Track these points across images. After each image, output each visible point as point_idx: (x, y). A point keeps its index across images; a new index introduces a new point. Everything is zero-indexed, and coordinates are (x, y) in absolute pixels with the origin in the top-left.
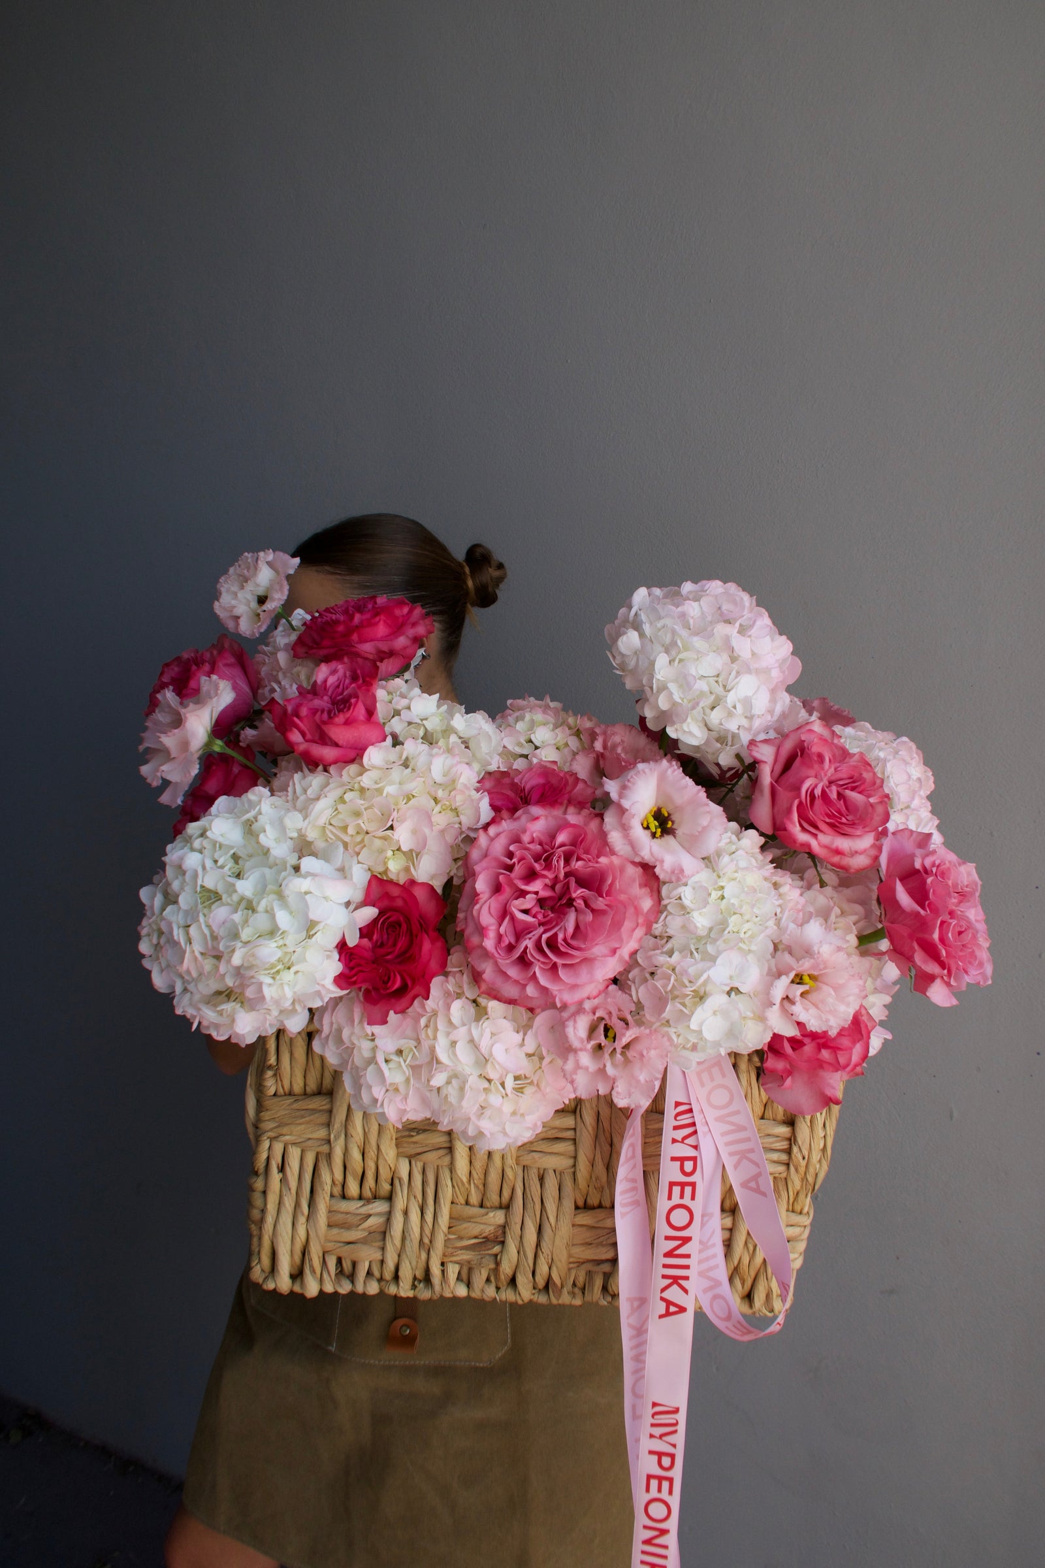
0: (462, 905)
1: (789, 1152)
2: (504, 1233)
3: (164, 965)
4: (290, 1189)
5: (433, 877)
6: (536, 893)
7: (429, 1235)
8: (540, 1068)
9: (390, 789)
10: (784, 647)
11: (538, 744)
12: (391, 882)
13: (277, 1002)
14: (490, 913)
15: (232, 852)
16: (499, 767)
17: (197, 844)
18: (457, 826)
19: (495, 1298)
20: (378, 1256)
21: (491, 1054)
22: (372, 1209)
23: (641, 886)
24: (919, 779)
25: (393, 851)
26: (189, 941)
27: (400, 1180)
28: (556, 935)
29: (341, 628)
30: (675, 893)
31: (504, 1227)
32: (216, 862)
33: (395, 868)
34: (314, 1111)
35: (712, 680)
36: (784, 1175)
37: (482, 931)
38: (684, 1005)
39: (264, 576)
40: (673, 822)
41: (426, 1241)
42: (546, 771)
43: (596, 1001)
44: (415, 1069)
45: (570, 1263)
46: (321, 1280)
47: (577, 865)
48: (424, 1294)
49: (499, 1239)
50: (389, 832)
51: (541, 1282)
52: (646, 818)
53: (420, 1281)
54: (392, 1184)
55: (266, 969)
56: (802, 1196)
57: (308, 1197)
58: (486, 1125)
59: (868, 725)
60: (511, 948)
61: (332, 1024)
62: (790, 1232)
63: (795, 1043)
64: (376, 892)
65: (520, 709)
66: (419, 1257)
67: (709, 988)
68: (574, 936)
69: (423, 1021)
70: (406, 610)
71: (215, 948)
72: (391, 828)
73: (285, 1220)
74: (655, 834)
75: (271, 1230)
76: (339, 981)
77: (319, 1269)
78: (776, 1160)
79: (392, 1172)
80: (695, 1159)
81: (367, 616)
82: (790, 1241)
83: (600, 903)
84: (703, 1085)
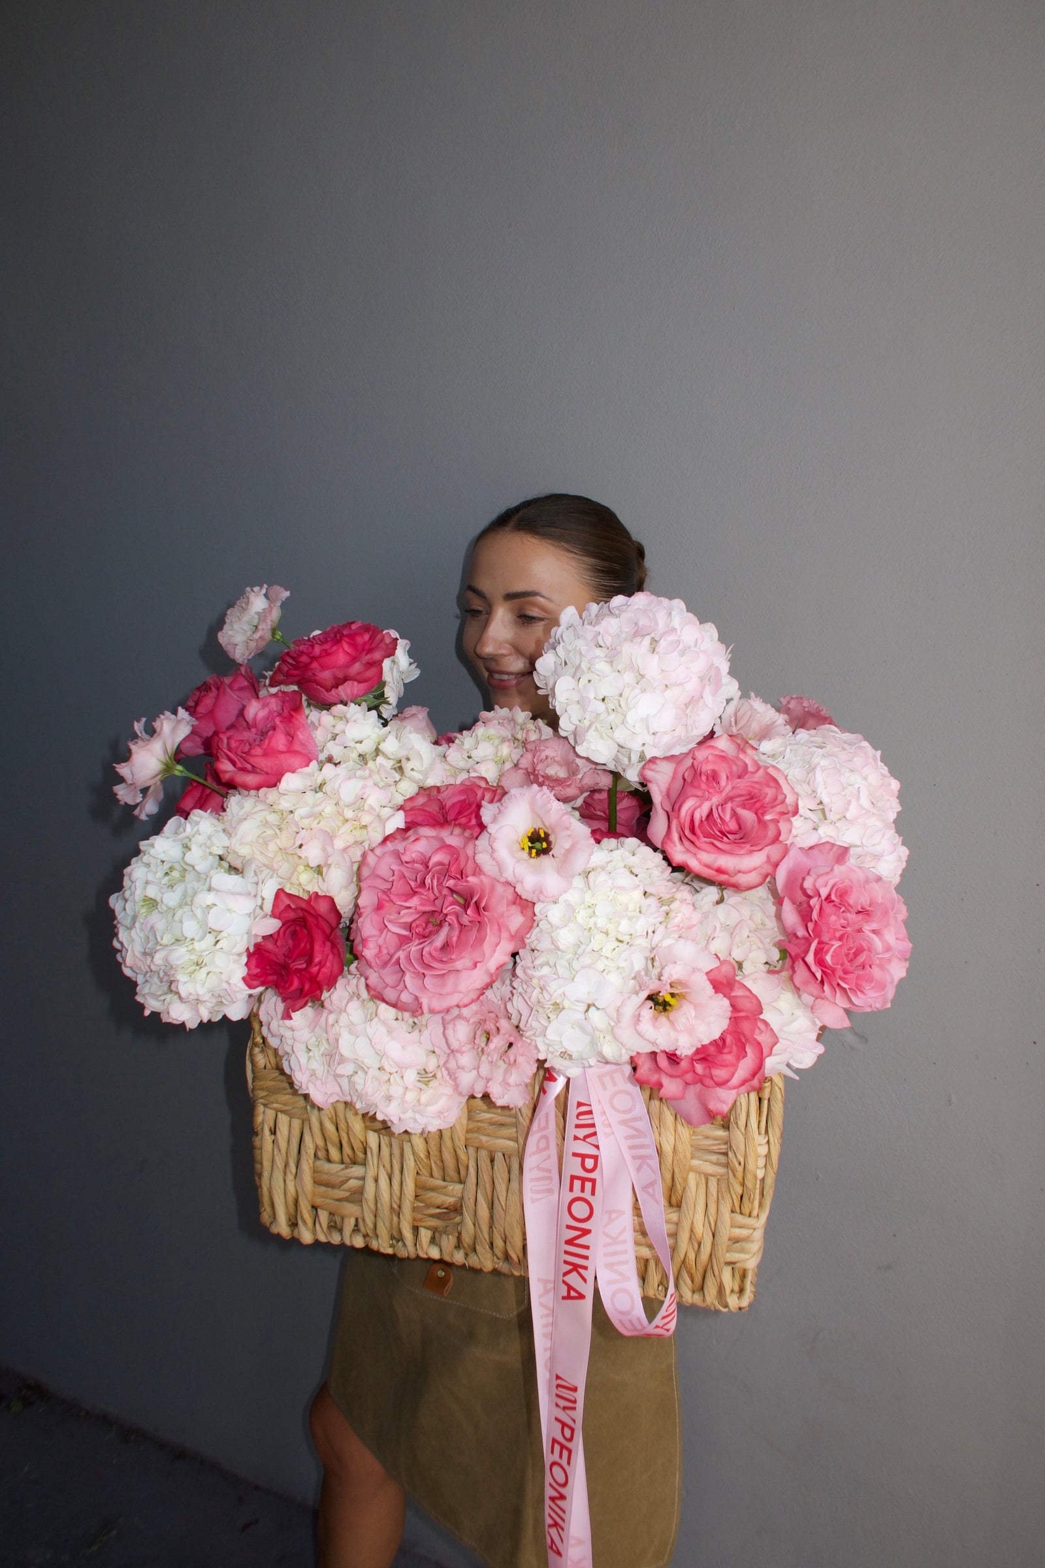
1: (725, 1155)
2: (461, 1205)
4: (280, 1150)
5: (343, 888)
7: (398, 1202)
8: (439, 1064)
9: (301, 811)
11: (476, 759)
12: (297, 896)
14: (372, 926)
19: (465, 1264)
20: (359, 1213)
21: (387, 1050)
22: (350, 1173)
23: (510, 904)
25: (303, 867)
26: (132, 941)
27: (371, 1150)
31: (461, 1200)
32: (157, 874)
33: (304, 884)
36: (725, 1176)
37: (367, 941)
39: (258, 607)
40: (549, 843)
41: (396, 1206)
42: (473, 786)
43: (473, 1008)
46: (314, 1232)
47: (451, 883)
48: (401, 1251)
49: (457, 1210)
50: (299, 852)
51: (500, 1254)
52: (518, 840)
53: (396, 1240)
54: (365, 1153)
55: (182, 969)
57: (296, 1158)
62: (740, 1232)
64: (282, 905)
66: (392, 1219)
67: (566, 1001)
70: (368, 637)
72: (301, 846)
73: (278, 1176)
74: (530, 854)
75: (268, 1184)
76: (249, 981)
77: (310, 1221)
78: (715, 1161)
79: (362, 1143)
80: (596, 1158)
81: (327, 646)
82: (737, 1242)
83: (465, 920)
84: (605, 1089)
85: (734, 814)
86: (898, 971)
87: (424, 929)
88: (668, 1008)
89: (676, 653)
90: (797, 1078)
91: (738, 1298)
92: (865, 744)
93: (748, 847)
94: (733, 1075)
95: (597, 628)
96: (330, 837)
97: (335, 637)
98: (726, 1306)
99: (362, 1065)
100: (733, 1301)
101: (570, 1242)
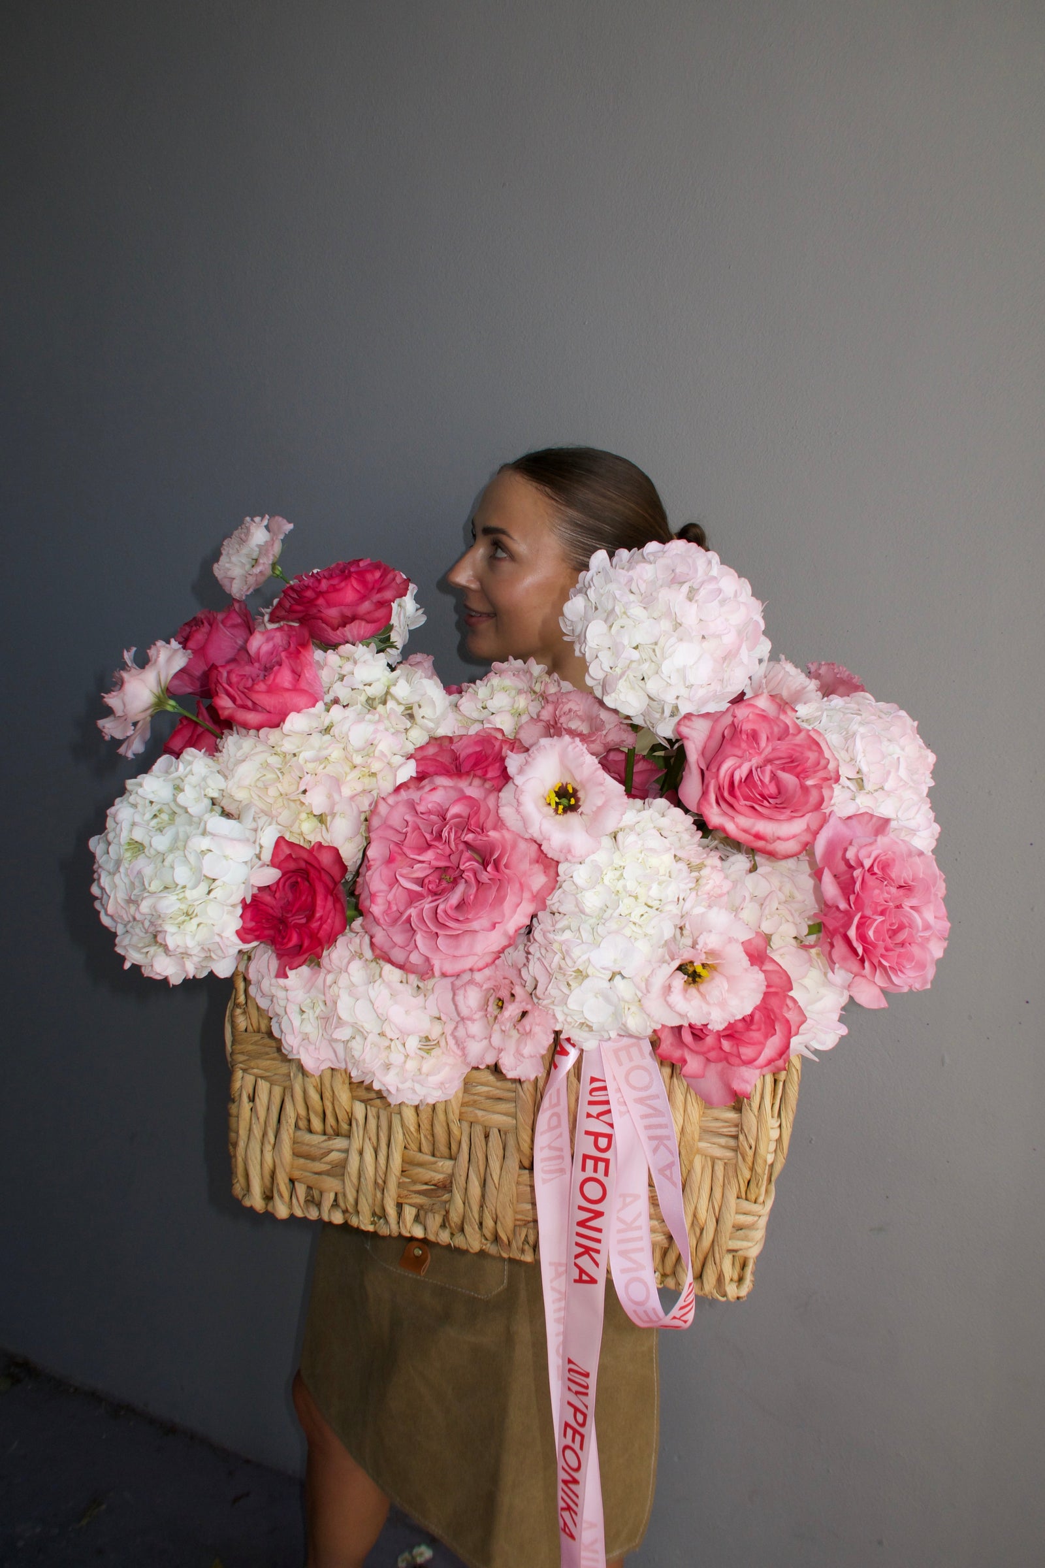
1: (736, 1138)
2: (452, 1183)
4: (258, 1119)
5: (343, 841)
6: (429, 863)
7: (383, 1177)
8: (444, 1031)
9: (306, 755)
11: (493, 709)
12: (298, 844)
14: (382, 880)
15: (159, 808)
17: (132, 799)
19: (450, 1244)
20: (341, 1187)
21: (389, 1015)
22: (332, 1145)
23: (532, 862)
25: (307, 814)
27: (357, 1121)
28: (437, 907)
29: (310, 594)
30: (570, 871)
31: (451, 1178)
33: (307, 833)
36: (734, 1161)
37: (375, 897)
38: (567, 984)
39: (259, 537)
40: (577, 799)
41: (380, 1181)
42: (489, 738)
43: (486, 973)
45: (518, 1220)
46: (291, 1206)
47: (469, 837)
50: (302, 797)
51: (489, 1235)
52: (545, 794)
53: (378, 1217)
54: (350, 1124)
55: (170, 920)
56: (752, 1185)
57: (275, 1127)
60: (398, 914)
62: (744, 1219)
63: (696, 1033)
64: (283, 852)
66: (375, 1195)
67: (590, 968)
68: (456, 909)
69: (330, 978)
72: (305, 792)
73: (255, 1146)
74: (556, 810)
75: (243, 1153)
76: (243, 934)
77: (286, 1194)
78: (723, 1144)
79: (348, 1113)
80: (610, 1137)
81: (335, 582)
82: (741, 1229)
83: (484, 877)
84: (620, 1064)
85: (774, 777)
86: (937, 950)
87: (438, 886)
88: (697, 979)
89: (716, 602)
90: (817, 1059)
91: (737, 1287)
92: (903, 713)
93: (788, 812)
94: (760, 1054)
95: (631, 573)
96: (337, 782)
97: (343, 573)
98: (725, 1295)
99: (362, 1030)
100: (732, 1290)
101: (582, 1224)
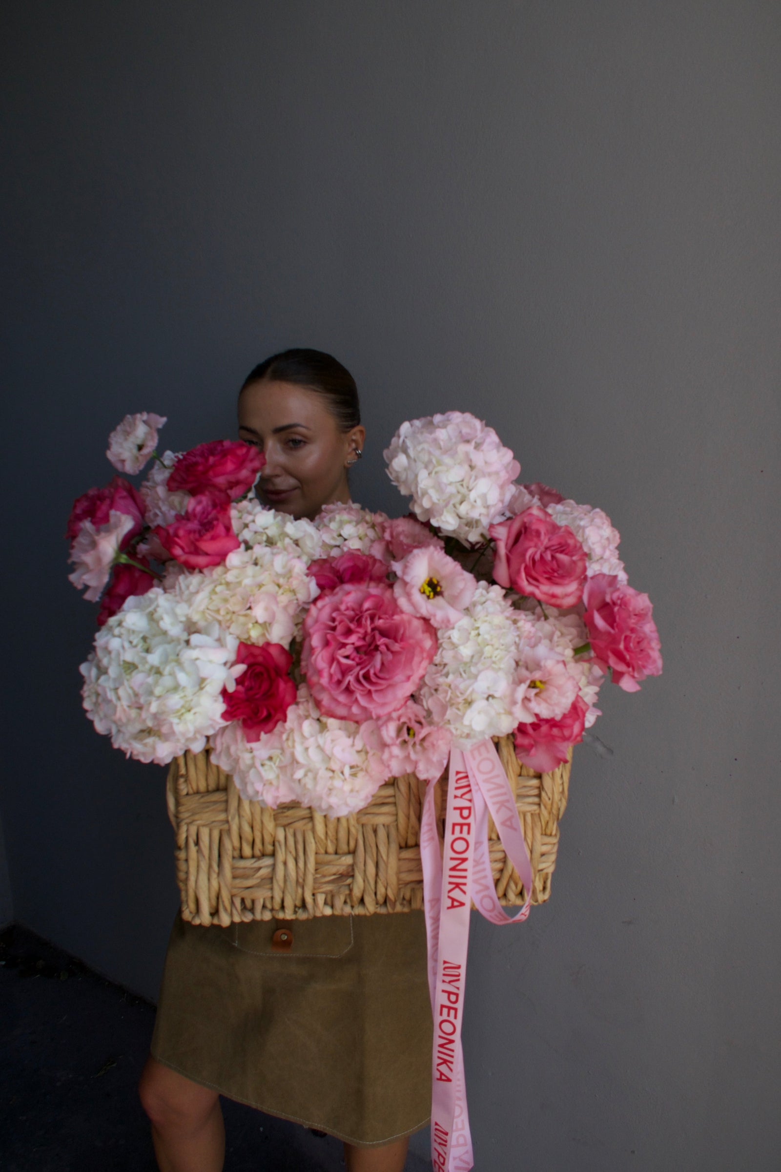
0: (304, 656)
1: (539, 796)
2: (353, 870)
3: (102, 715)
4: (204, 857)
5: (282, 638)
6: (353, 644)
7: (303, 876)
8: (367, 759)
9: (247, 581)
10: (508, 455)
11: (346, 537)
12: (253, 645)
13: (183, 734)
14: (323, 660)
15: (141, 635)
16: (321, 556)
17: (117, 631)
18: (295, 602)
20: (269, 894)
21: (333, 754)
22: (262, 863)
23: (424, 632)
24: (608, 539)
25: (253, 624)
26: (119, 698)
27: (279, 842)
28: (368, 671)
29: (200, 468)
30: (446, 635)
31: (352, 867)
32: (131, 642)
33: (255, 635)
34: (215, 802)
35: (458, 484)
36: (537, 812)
37: (319, 673)
38: (458, 709)
39: (141, 430)
40: (441, 587)
41: (301, 880)
42: (353, 556)
43: (400, 712)
44: (282, 768)
45: (399, 885)
46: (231, 915)
47: (380, 623)
48: (302, 916)
49: (350, 874)
50: (249, 612)
51: (381, 899)
52: (422, 586)
53: (299, 908)
54: (274, 845)
55: (174, 713)
56: (550, 824)
57: (217, 860)
58: (333, 800)
59: (572, 502)
60: (339, 682)
61: (222, 744)
62: (545, 849)
63: (535, 726)
64: (244, 652)
65: (332, 511)
66: (296, 892)
67: (474, 696)
68: (381, 670)
69: (284, 737)
70: (244, 450)
71: (137, 702)
72: (250, 608)
73: (203, 877)
74: (430, 596)
75: (194, 886)
76: (226, 715)
77: (228, 908)
78: (532, 802)
80: (470, 808)
81: (217, 458)
82: (543, 856)
83: (395, 648)
84: (475, 759)
85: (553, 557)
87: (362, 659)
91: (543, 894)
93: (567, 579)
96: (272, 598)
98: (537, 901)
99: (313, 769)
100: (541, 897)
